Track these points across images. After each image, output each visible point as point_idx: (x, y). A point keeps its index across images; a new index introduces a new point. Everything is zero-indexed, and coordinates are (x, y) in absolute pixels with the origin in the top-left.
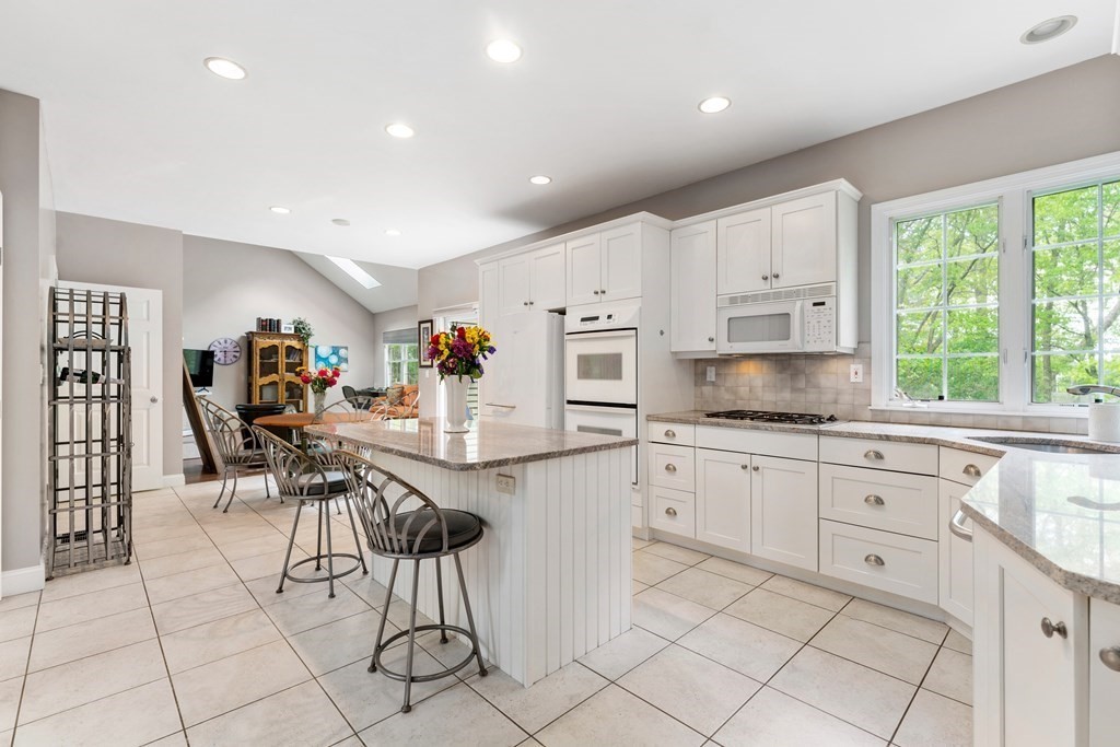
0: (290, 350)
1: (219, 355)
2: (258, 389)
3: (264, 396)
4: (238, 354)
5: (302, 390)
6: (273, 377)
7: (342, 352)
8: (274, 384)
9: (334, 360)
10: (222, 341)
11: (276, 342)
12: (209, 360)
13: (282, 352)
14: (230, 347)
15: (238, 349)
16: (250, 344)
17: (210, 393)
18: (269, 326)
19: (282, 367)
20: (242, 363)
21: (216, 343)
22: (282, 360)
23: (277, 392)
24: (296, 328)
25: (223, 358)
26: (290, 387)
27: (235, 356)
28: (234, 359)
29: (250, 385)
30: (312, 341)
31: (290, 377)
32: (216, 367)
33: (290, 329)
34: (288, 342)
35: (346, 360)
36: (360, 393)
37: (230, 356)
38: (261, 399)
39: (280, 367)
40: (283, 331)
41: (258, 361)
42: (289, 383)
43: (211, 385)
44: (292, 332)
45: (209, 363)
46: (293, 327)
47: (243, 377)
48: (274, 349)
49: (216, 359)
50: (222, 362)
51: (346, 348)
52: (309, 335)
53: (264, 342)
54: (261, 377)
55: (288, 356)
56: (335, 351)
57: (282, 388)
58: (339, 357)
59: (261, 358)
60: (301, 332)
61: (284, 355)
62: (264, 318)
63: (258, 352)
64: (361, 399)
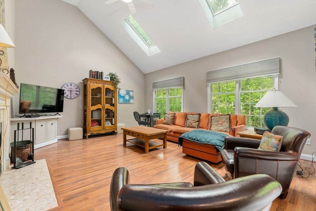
0: (108, 90)
1: (67, 93)
2: (90, 113)
3: (94, 116)
4: (78, 93)
5: (114, 113)
6: (99, 106)
7: (131, 93)
8: (99, 110)
9: (127, 97)
10: (69, 85)
11: (100, 85)
12: (62, 96)
13: (104, 91)
14: (74, 88)
15: (78, 90)
16: (85, 86)
17: (61, 116)
18: (97, 75)
19: (103, 100)
20: (81, 98)
21: (65, 86)
22: (104, 97)
23: (101, 114)
24: (111, 78)
25: (69, 95)
26: (108, 112)
27: (76, 94)
28: (76, 96)
29: (85, 111)
30: (119, 86)
31: (108, 106)
32: (65, 100)
33: (108, 78)
34: (107, 86)
35: (133, 98)
36: (142, 116)
37: (74, 93)
38: (92, 118)
39: (102, 100)
40: (104, 79)
41: (90, 96)
42: (107, 109)
43: (62, 111)
44: (109, 80)
45: (61, 99)
46: (109, 77)
47: (81, 106)
48: (99, 89)
49: (65, 95)
50: (69, 97)
51: (133, 91)
52: (118, 82)
53: (92, 85)
54: (92, 106)
55: (106, 96)
56: (128, 92)
57: (103, 112)
58: (130, 96)
59: (92, 95)
60: (114, 80)
61: (105, 93)
62: (94, 70)
63: (90, 91)
64: (142, 119)
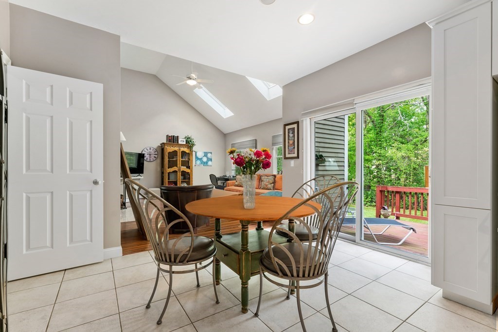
0: (183, 153)
1: (147, 156)
2: (167, 174)
3: (170, 178)
4: (156, 156)
5: (189, 175)
6: (175, 169)
7: (209, 155)
8: (175, 172)
9: (205, 159)
10: (148, 149)
11: (176, 149)
12: (142, 159)
13: (179, 155)
14: (152, 152)
15: (156, 153)
16: (163, 150)
17: (142, 177)
18: (173, 140)
19: (179, 163)
20: (159, 160)
21: (145, 150)
22: (179, 159)
23: (177, 176)
24: (186, 141)
25: (149, 158)
26: (184, 174)
27: (155, 157)
28: (154, 159)
29: (163, 173)
30: (194, 149)
31: (184, 168)
32: (145, 163)
33: (183, 141)
34: (182, 149)
35: (211, 160)
36: (219, 179)
37: (153, 156)
38: (169, 179)
39: (178, 163)
40: (180, 143)
41: (167, 159)
42: (183, 171)
43: (143, 173)
44: (185, 143)
45: (141, 162)
46: (185, 140)
47: (159, 169)
48: (175, 152)
49: (145, 158)
50: (148, 160)
51: (211, 153)
52: (193, 145)
53: (170, 149)
54: (169, 168)
55: (182, 157)
56: (206, 154)
57: (179, 174)
58: (208, 158)
59: (169, 158)
60: (189, 143)
61: (180, 156)
62: (170, 135)
63: (167, 155)
64: (220, 183)
